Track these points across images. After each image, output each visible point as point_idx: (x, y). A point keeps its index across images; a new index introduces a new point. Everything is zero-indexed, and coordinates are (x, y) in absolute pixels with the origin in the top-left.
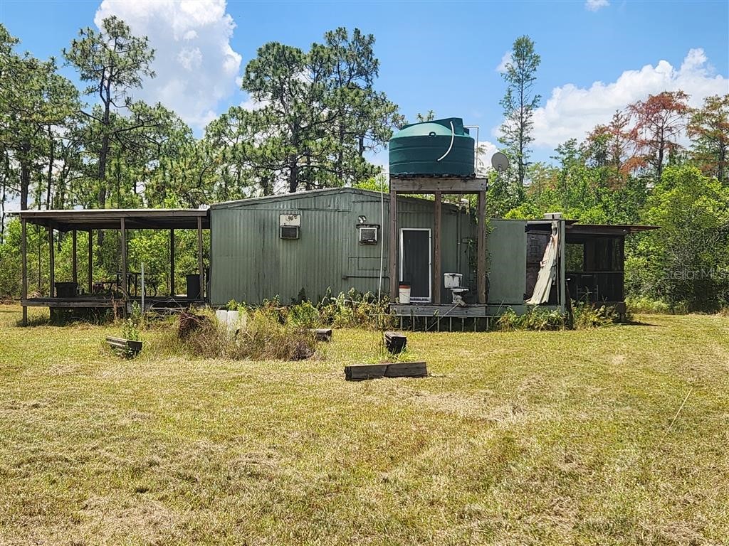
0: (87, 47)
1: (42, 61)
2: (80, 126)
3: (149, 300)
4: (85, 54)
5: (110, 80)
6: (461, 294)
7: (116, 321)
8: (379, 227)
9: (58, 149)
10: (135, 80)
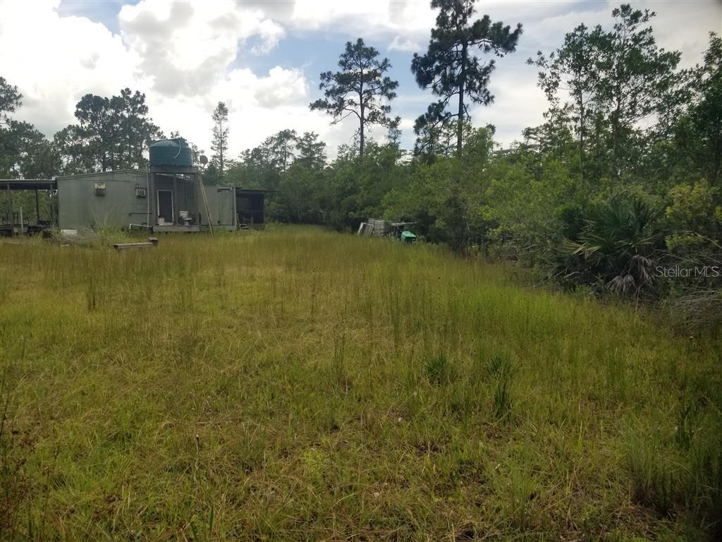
6: (188, 221)
8: (146, 190)
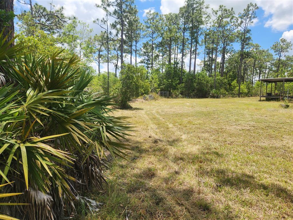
0: (276, 46)
1: (266, 50)
2: (273, 62)
3: (289, 97)
4: (276, 47)
5: (281, 52)
7: (281, 101)
9: (267, 67)
10: (287, 51)
